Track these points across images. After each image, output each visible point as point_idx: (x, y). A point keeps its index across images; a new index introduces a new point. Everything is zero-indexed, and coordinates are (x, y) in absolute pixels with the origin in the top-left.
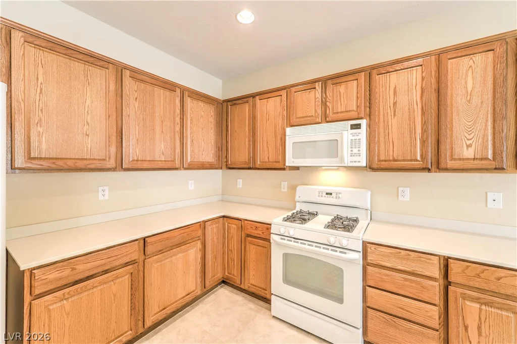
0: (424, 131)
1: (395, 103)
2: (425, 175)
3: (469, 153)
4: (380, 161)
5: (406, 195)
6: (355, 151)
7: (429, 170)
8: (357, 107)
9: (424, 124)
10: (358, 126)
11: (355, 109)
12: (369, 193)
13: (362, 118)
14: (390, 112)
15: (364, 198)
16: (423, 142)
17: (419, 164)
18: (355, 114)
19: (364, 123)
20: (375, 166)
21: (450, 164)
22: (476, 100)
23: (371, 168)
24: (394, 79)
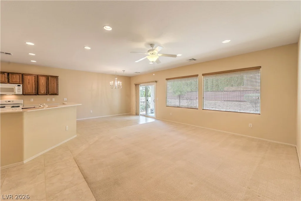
0: (35, 88)
1: (29, 82)
2: (35, 96)
3: (43, 92)
4: (25, 93)
5: (32, 100)
6: (19, 91)
7: (36, 95)
8: (19, 81)
9: (35, 87)
10: (20, 86)
11: (18, 81)
12: (23, 100)
13: (20, 84)
14: (28, 84)
15: (21, 101)
16: (35, 90)
17: (34, 94)
18: (19, 83)
19: (21, 85)
20: (24, 94)
21: (40, 94)
22: (43, 84)
23: (23, 94)
24: (29, 77)
